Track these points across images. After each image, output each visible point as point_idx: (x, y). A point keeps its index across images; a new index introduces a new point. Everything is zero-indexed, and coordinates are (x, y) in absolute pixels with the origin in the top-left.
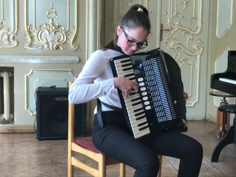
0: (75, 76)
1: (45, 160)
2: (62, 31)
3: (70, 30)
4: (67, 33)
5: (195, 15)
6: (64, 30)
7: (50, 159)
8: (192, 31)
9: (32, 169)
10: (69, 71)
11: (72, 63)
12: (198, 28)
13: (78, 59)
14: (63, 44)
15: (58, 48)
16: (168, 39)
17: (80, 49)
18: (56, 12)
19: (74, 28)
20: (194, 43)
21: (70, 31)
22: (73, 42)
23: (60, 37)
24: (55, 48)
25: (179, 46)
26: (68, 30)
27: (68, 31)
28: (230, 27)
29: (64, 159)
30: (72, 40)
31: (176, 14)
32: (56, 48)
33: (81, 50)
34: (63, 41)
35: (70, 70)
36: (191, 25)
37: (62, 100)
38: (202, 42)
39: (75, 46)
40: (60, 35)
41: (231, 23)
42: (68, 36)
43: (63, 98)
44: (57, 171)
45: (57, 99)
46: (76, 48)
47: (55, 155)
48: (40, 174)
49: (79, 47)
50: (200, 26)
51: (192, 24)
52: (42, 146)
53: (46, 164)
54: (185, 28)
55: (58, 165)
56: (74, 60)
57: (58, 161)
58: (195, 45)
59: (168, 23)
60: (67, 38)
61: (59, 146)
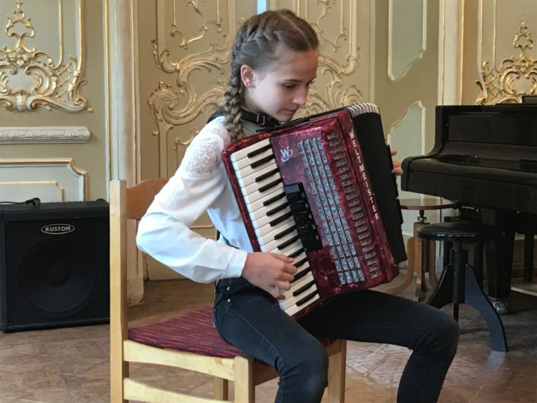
0: (80, 174)
1: (46, 376)
3: (65, 63)
5: (344, 29)
6: (50, 64)
8: (339, 65)
9: (23, 398)
12: (350, 59)
13: (87, 133)
17: (90, 109)
18: (29, 20)
20: (344, 92)
21: (64, 66)
23: (41, 79)
24: (29, 107)
25: (314, 100)
26: (60, 63)
27: (60, 66)
28: (421, 57)
30: (70, 87)
32: (32, 107)
33: (92, 112)
34: (49, 88)
35: (69, 160)
36: (336, 52)
37: (61, 231)
38: (359, 91)
39: (80, 100)
41: (424, 47)
42: (61, 78)
45: (47, 229)
46: (82, 105)
47: (62, 362)
49: (87, 103)
50: (354, 55)
51: (338, 49)
52: (21, 346)
53: (51, 384)
54: (325, 58)
55: (83, 385)
56: (78, 134)
58: (346, 97)
60: (58, 82)
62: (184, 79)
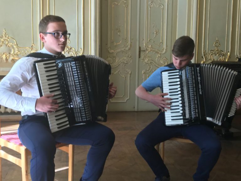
2: (73, 51)
5: (162, 40)
6: (75, 51)
8: (160, 51)
16: (144, 57)
19: (81, 49)
20: (161, 59)
25: (151, 61)
26: (77, 51)
31: (149, 40)
36: (159, 47)
38: (167, 59)
50: (165, 48)
54: (155, 49)
58: (162, 61)
59: (144, 46)
62: (115, 55)
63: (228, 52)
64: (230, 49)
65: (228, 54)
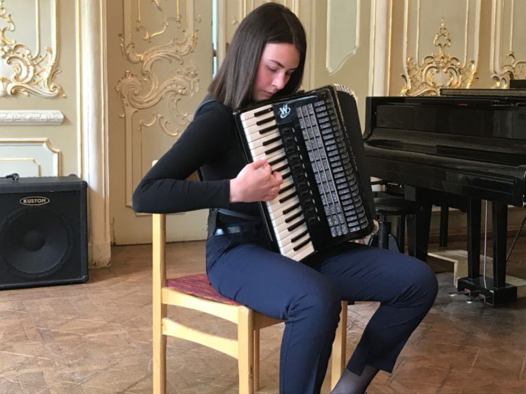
0: (55, 152)
1: (24, 331)
2: (24, 56)
3: (41, 54)
4: (36, 62)
6: (29, 55)
7: (32, 328)
10: (42, 142)
11: (49, 123)
13: (61, 117)
14: (28, 83)
15: (15, 93)
17: (64, 95)
18: (10, 16)
19: (51, 52)
21: (41, 57)
22: (48, 79)
23: (19, 68)
24: (9, 93)
26: (37, 54)
27: (37, 57)
28: (354, 53)
29: (62, 324)
30: (46, 76)
32: (12, 93)
33: (66, 97)
34: (27, 77)
35: (44, 139)
37: (37, 203)
39: (55, 87)
40: (20, 66)
41: (357, 44)
42: (37, 67)
43: (37, 198)
44: (59, 350)
45: (25, 201)
46: (57, 91)
47: (38, 318)
48: (27, 358)
49: (61, 90)
52: (2, 303)
53: (29, 338)
55: (57, 339)
56: (53, 117)
57: (53, 330)
60: (35, 71)
61: (38, 301)
62: (148, 68)
63: (473, 62)
64: (477, 53)
65: (470, 66)
